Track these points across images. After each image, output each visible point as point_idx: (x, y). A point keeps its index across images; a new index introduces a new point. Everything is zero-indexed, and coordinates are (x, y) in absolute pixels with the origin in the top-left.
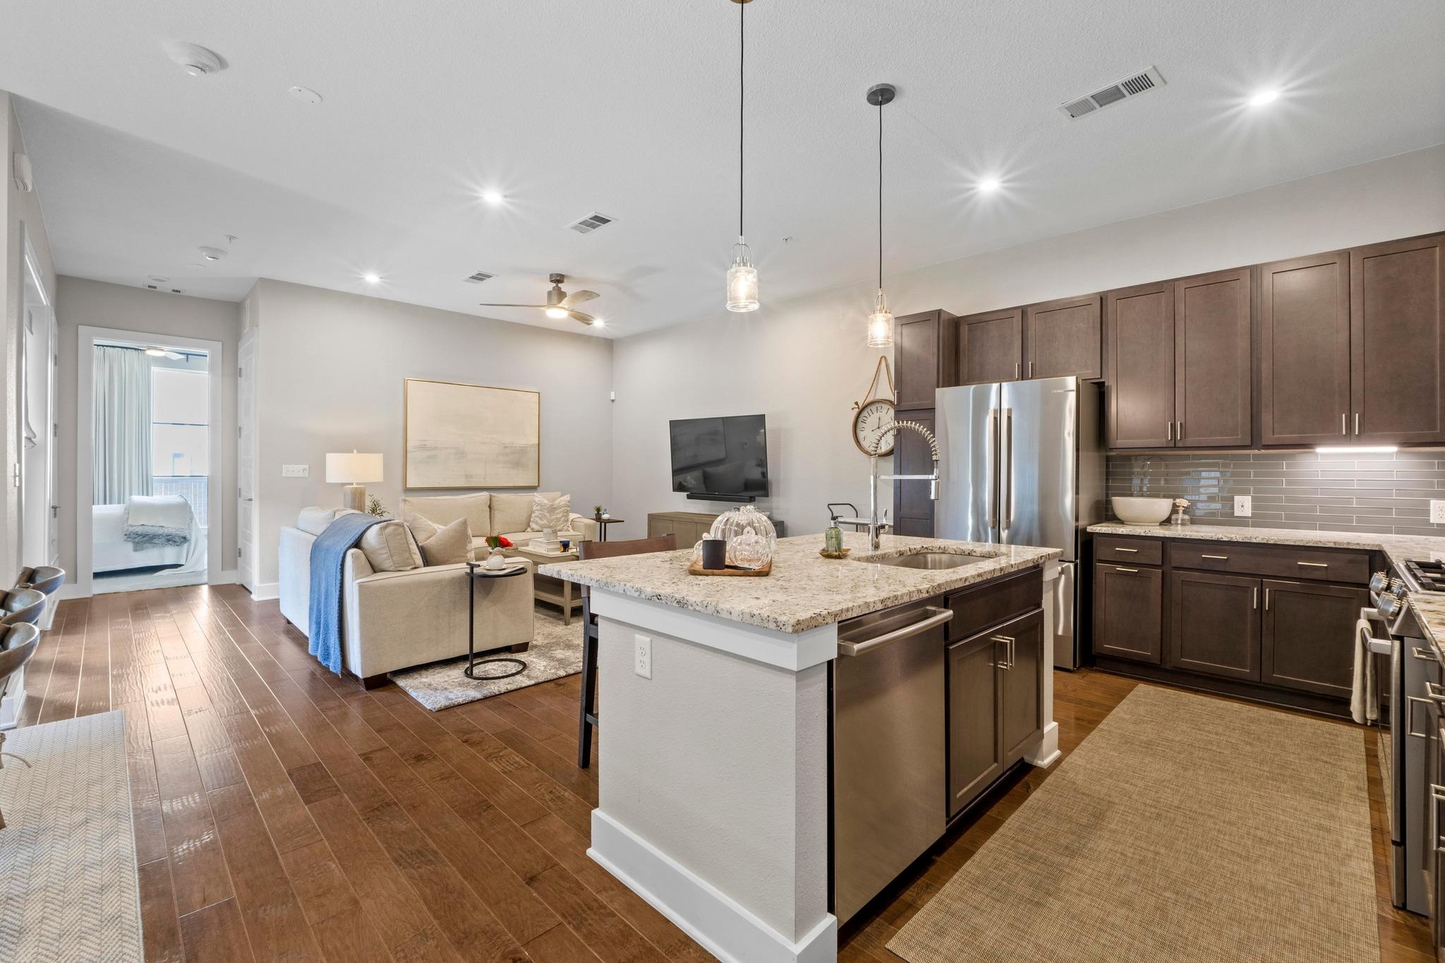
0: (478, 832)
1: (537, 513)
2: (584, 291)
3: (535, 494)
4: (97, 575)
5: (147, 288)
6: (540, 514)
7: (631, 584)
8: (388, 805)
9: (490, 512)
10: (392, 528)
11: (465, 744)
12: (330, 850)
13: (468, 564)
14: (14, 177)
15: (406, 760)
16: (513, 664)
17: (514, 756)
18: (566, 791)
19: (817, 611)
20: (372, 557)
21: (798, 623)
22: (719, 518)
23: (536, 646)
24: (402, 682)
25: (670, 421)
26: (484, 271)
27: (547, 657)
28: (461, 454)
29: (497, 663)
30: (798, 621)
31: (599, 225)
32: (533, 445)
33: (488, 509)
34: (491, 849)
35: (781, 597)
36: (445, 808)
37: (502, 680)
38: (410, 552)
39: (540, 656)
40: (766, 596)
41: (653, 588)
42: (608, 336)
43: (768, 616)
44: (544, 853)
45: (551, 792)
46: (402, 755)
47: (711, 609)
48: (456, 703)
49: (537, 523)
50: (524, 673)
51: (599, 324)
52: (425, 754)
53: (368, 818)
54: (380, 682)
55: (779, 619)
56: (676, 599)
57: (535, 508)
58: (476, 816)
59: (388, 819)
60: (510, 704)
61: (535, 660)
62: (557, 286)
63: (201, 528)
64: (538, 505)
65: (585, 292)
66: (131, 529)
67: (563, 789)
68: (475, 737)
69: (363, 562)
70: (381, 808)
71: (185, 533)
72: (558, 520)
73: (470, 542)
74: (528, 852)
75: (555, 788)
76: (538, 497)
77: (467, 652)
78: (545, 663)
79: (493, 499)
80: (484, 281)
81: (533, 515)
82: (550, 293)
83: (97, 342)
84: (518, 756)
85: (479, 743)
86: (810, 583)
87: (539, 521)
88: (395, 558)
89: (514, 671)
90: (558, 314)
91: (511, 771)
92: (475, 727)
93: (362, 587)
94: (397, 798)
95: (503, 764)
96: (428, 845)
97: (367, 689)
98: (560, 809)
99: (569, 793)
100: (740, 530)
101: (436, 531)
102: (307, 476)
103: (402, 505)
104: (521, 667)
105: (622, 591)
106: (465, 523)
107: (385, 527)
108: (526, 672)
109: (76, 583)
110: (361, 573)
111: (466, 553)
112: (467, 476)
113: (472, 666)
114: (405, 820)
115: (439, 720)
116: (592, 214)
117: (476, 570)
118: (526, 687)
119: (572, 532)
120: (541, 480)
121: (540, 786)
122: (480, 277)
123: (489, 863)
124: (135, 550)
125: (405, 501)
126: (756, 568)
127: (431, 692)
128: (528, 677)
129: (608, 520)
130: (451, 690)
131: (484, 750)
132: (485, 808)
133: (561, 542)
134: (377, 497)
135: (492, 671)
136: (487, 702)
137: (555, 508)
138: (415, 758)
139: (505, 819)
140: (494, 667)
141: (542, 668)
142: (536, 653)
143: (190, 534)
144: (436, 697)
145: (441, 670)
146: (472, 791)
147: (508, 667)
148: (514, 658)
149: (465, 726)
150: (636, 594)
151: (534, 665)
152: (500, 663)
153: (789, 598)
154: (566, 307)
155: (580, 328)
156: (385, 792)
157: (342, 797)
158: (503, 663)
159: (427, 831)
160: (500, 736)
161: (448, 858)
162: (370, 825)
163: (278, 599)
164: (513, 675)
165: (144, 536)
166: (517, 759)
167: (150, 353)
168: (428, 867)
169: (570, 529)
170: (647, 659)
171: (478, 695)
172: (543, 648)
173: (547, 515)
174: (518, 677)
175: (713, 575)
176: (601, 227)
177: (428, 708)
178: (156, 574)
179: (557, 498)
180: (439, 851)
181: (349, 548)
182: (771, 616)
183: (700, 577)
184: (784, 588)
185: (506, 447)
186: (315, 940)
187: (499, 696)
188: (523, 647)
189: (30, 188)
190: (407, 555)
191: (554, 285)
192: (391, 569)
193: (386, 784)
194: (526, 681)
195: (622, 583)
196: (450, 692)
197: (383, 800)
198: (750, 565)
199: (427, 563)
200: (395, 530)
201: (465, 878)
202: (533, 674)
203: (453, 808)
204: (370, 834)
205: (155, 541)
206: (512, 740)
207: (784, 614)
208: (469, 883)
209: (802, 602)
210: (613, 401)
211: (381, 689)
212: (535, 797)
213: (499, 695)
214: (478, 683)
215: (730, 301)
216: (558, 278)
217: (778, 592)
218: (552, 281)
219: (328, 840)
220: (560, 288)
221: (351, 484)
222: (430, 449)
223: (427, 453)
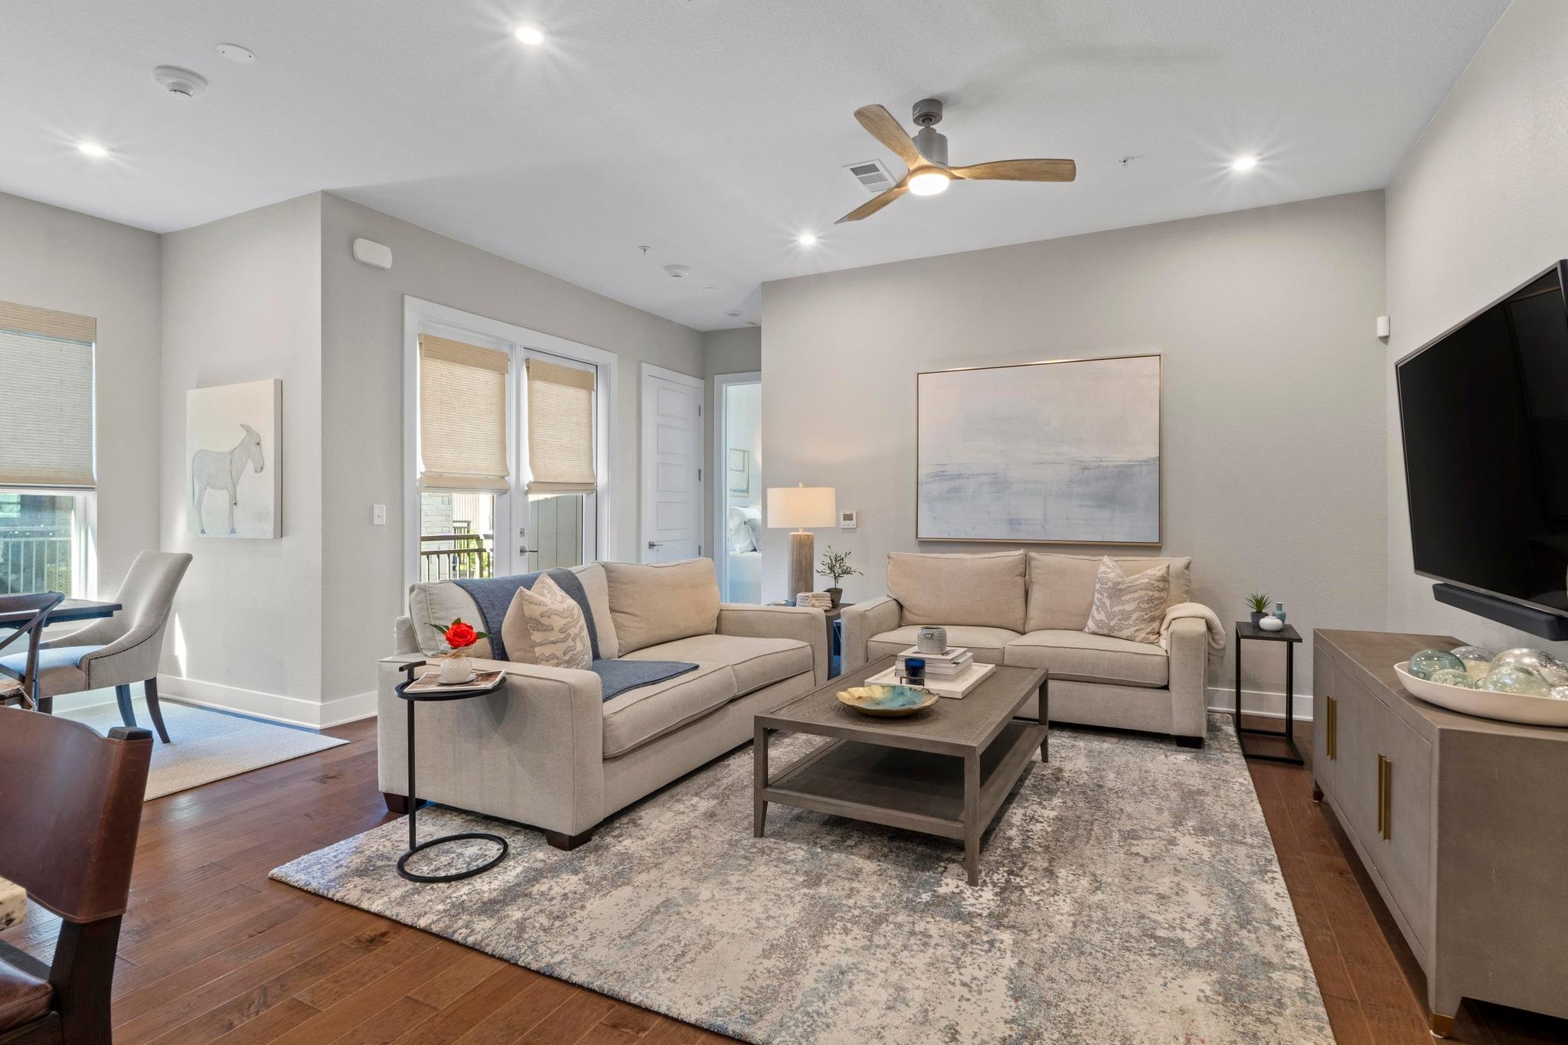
9: (1026, 585)
14: (355, 260)
28: (1000, 484)
32: (1146, 462)
33: (1021, 579)
57: (1096, 586)
62: (928, 128)
72: (1126, 615)
79: (1031, 563)
81: (1094, 600)
97: (388, 809)
120: (1163, 534)
134: (833, 549)
137: (1121, 590)
171: (316, 884)
173: (1108, 602)
179: (1141, 571)
185: (1085, 468)
210: (1385, 339)
213: (327, 899)
220: (934, 130)
221: (797, 530)
222: (951, 478)
223: (947, 485)
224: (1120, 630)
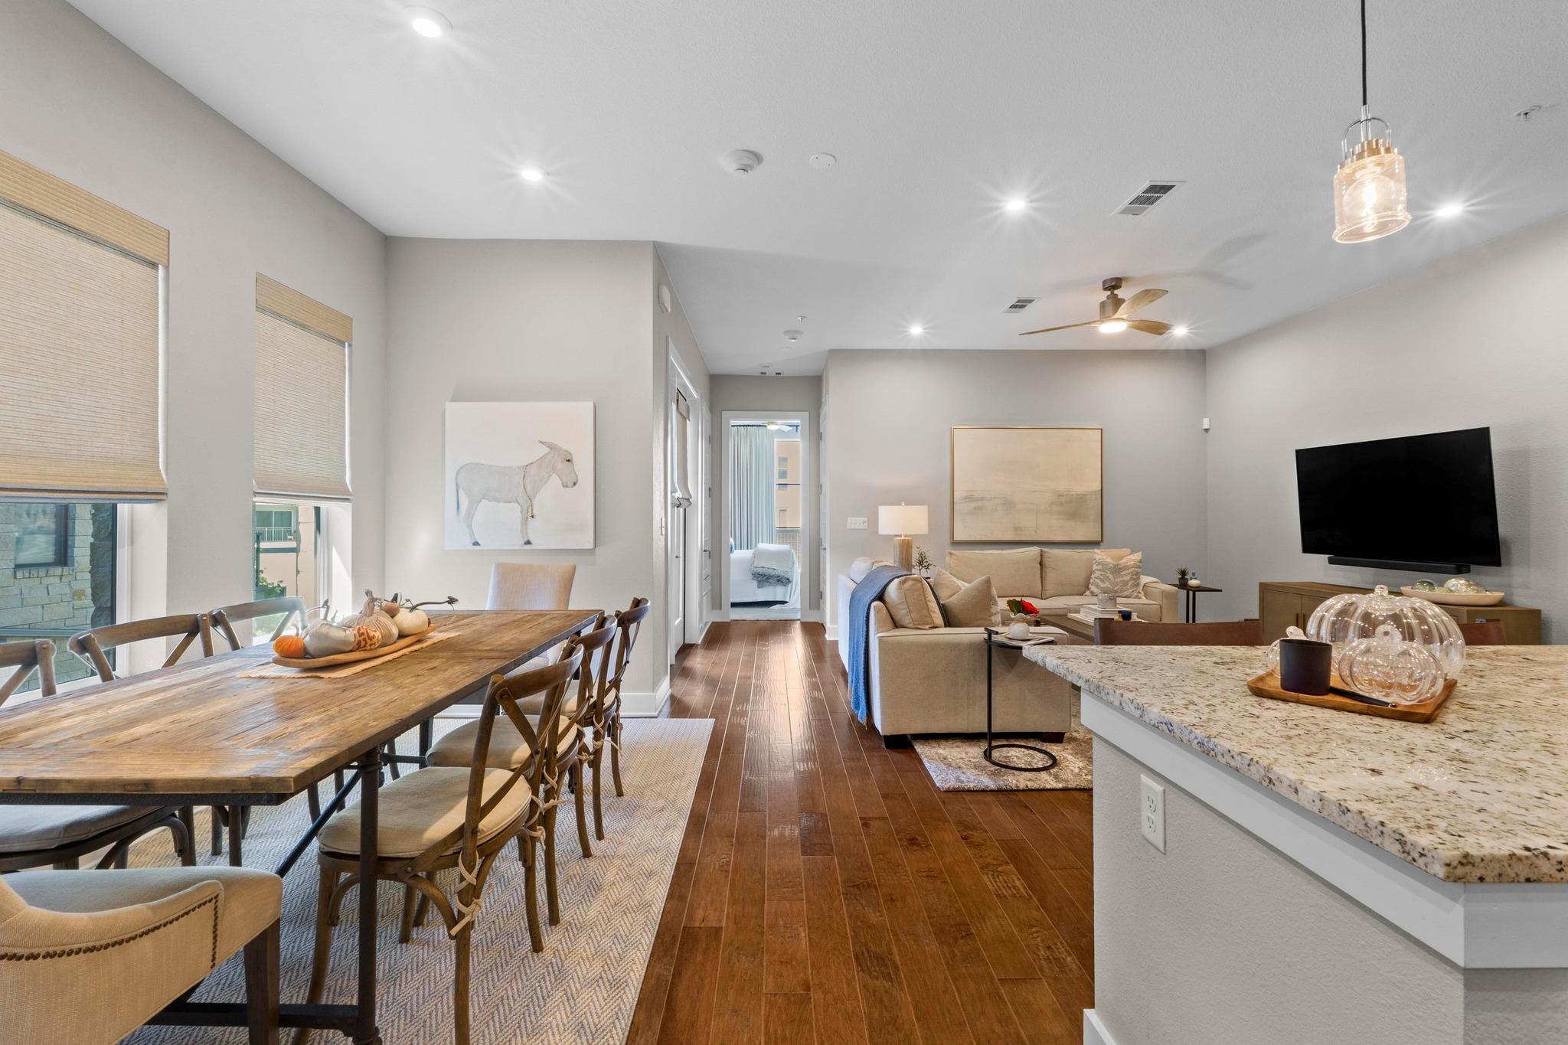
0: (947, 963)
1: (1098, 574)
2: (1146, 290)
3: (1096, 550)
4: (734, 605)
5: (760, 374)
6: (1101, 575)
7: (1131, 695)
8: (869, 886)
9: (1041, 570)
10: (910, 583)
11: (963, 841)
12: (805, 915)
13: (986, 629)
14: (659, 303)
15: (900, 840)
16: (1041, 755)
17: (1015, 878)
18: (1070, 955)
19: (1539, 843)
20: (893, 611)
21: (1466, 860)
22: (1329, 602)
23: (1074, 739)
24: (920, 748)
25: (1297, 451)
26: (1024, 296)
27: (1085, 757)
28: (1009, 505)
29: (1023, 749)
30: (1466, 856)
31: (1159, 197)
32: (1095, 492)
33: (1039, 565)
34: (956, 994)
35: (1439, 778)
36: (921, 914)
37: (1023, 772)
38: (928, 609)
39: (1077, 753)
40: (1401, 771)
41: (1163, 709)
42: (1192, 346)
43: (1382, 824)
44: (1018, 1035)
45: (1049, 948)
46: (898, 832)
47: (1255, 772)
48: (966, 788)
49: (1097, 586)
50: (1051, 771)
51: (1180, 332)
52: (920, 839)
53: (847, 894)
54: (901, 743)
55: (1410, 838)
56: (1196, 738)
57: (1095, 567)
58: (951, 941)
59: (864, 902)
60: (1026, 806)
61: (1069, 757)
62: (1112, 293)
63: (798, 573)
64: (1099, 564)
65: (1147, 292)
66: (756, 570)
67: (1067, 951)
68: (977, 836)
69: (884, 616)
70: (861, 886)
71: (789, 576)
72: (1125, 583)
73: (995, 604)
74: (1000, 1022)
75: (1056, 944)
76: (1099, 554)
77: (986, 730)
78: (1081, 765)
79: (1045, 555)
80: (1026, 308)
81: (1093, 576)
82: (1103, 305)
83: (733, 422)
84: (1019, 879)
85: (978, 846)
86: (1548, 760)
87: (1100, 584)
88: (913, 615)
89: (1040, 765)
90: (1114, 328)
91: (1005, 896)
92: (980, 823)
93: (881, 640)
94: (879, 882)
95: (999, 884)
96: (891, 954)
97: (887, 748)
98: (1056, 979)
99: (1073, 959)
100: (1369, 626)
101: (959, 588)
102: (866, 528)
103: (948, 558)
104: (1050, 762)
105: (1117, 703)
106: (988, 582)
107: (904, 582)
108: (1055, 770)
109: (721, 609)
110: (883, 627)
111: (991, 616)
112: (1016, 529)
113: (991, 748)
114: (879, 911)
115: (944, 803)
116: (1146, 185)
117: (994, 637)
118: (1050, 790)
119: (1144, 600)
120: (1104, 534)
121: (1037, 932)
122: (1020, 305)
123: (949, 1011)
124: (759, 587)
125: (951, 554)
126: (1404, 703)
127: (944, 767)
128: (1056, 777)
129: (1198, 587)
130: (964, 770)
131: (981, 857)
132: (964, 934)
133: (1120, 612)
134: (923, 550)
135: (1015, 759)
136: (1001, 796)
137: (1120, 569)
138: (909, 840)
139: (984, 960)
140: (1018, 755)
141: (1076, 770)
142: (1073, 749)
143: (792, 577)
144: (947, 774)
145: (960, 744)
146: (957, 905)
147: (1034, 758)
148: (1044, 748)
149: (969, 819)
150: (1138, 713)
151: (1067, 764)
152: (1026, 752)
153: (1465, 789)
154: (1125, 317)
155: (1151, 341)
156: (870, 869)
157: (832, 859)
158: (1031, 752)
159: (896, 934)
160: (1005, 845)
161: (906, 980)
162: (847, 902)
163: (837, 641)
164: (1038, 770)
165: (763, 575)
166: (1018, 883)
167: (771, 427)
168: (885, 982)
169: (1142, 595)
170: (1158, 818)
171: (992, 786)
172: (1083, 744)
173: (1111, 577)
174: (1044, 775)
175: (1298, 701)
176: (1161, 199)
177: (938, 785)
178: (771, 608)
179: (1125, 556)
180: (900, 967)
181: (873, 600)
182: (1391, 825)
183: (1269, 703)
184: (1461, 761)
185: (1060, 495)
186: (763, 1012)
187: (1017, 793)
188: (1057, 738)
189: (669, 310)
190: (925, 612)
191: (1109, 293)
192: (910, 626)
193: (873, 861)
194: (1052, 783)
195: (1117, 692)
196: (963, 773)
197: (866, 879)
198: (1387, 695)
199: (948, 623)
200: (913, 585)
201: (918, 1020)
202: (1063, 775)
203: (929, 919)
204: (843, 914)
205: (770, 580)
206: (1016, 853)
207: (1430, 827)
208: (919, 1027)
209: (1498, 807)
210: (1207, 430)
211: (900, 750)
212: (1028, 946)
213: (1015, 790)
214: (997, 770)
215: (1342, 223)
216: (1113, 283)
217: (1441, 765)
218: (1105, 289)
219: (807, 902)
220: (1117, 295)
221: (900, 536)
222: (977, 500)
223: (974, 505)
224: (1122, 592)
